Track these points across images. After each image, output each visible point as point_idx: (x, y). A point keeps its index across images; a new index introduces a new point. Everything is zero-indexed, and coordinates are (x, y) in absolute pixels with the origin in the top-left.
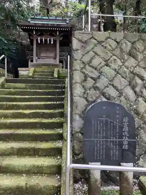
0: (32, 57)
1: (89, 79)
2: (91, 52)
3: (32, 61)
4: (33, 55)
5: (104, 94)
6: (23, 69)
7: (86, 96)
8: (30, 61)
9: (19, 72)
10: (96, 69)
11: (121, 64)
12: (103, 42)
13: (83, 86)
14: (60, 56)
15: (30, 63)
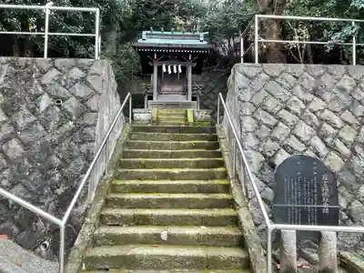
1: (264, 126)
2: (263, 91)
3: (151, 98)
4: (152, 89)
5: (285, 147)
6: (140, 110)
7: (261, 149)
8: (146, 98)
9: (135, 115)
10: (271, 114)
11: (304, 107)
12: (277, 77)
13: (257, 137)
14: (192, 90)
15: (147, 102)
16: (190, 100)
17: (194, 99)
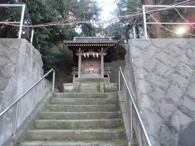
0: (76, 72)
1: (158, 89)
3: (77, 76)
4: (78, 71)
6: (69, 84)
8: (74, 76)
9: (64, 87)
10: (163, 77)
11: (192, 71)
12: (165, 48)
14: (104, 71)
15: (74, 78)
16: (103, 77)
17: (105, 76)
